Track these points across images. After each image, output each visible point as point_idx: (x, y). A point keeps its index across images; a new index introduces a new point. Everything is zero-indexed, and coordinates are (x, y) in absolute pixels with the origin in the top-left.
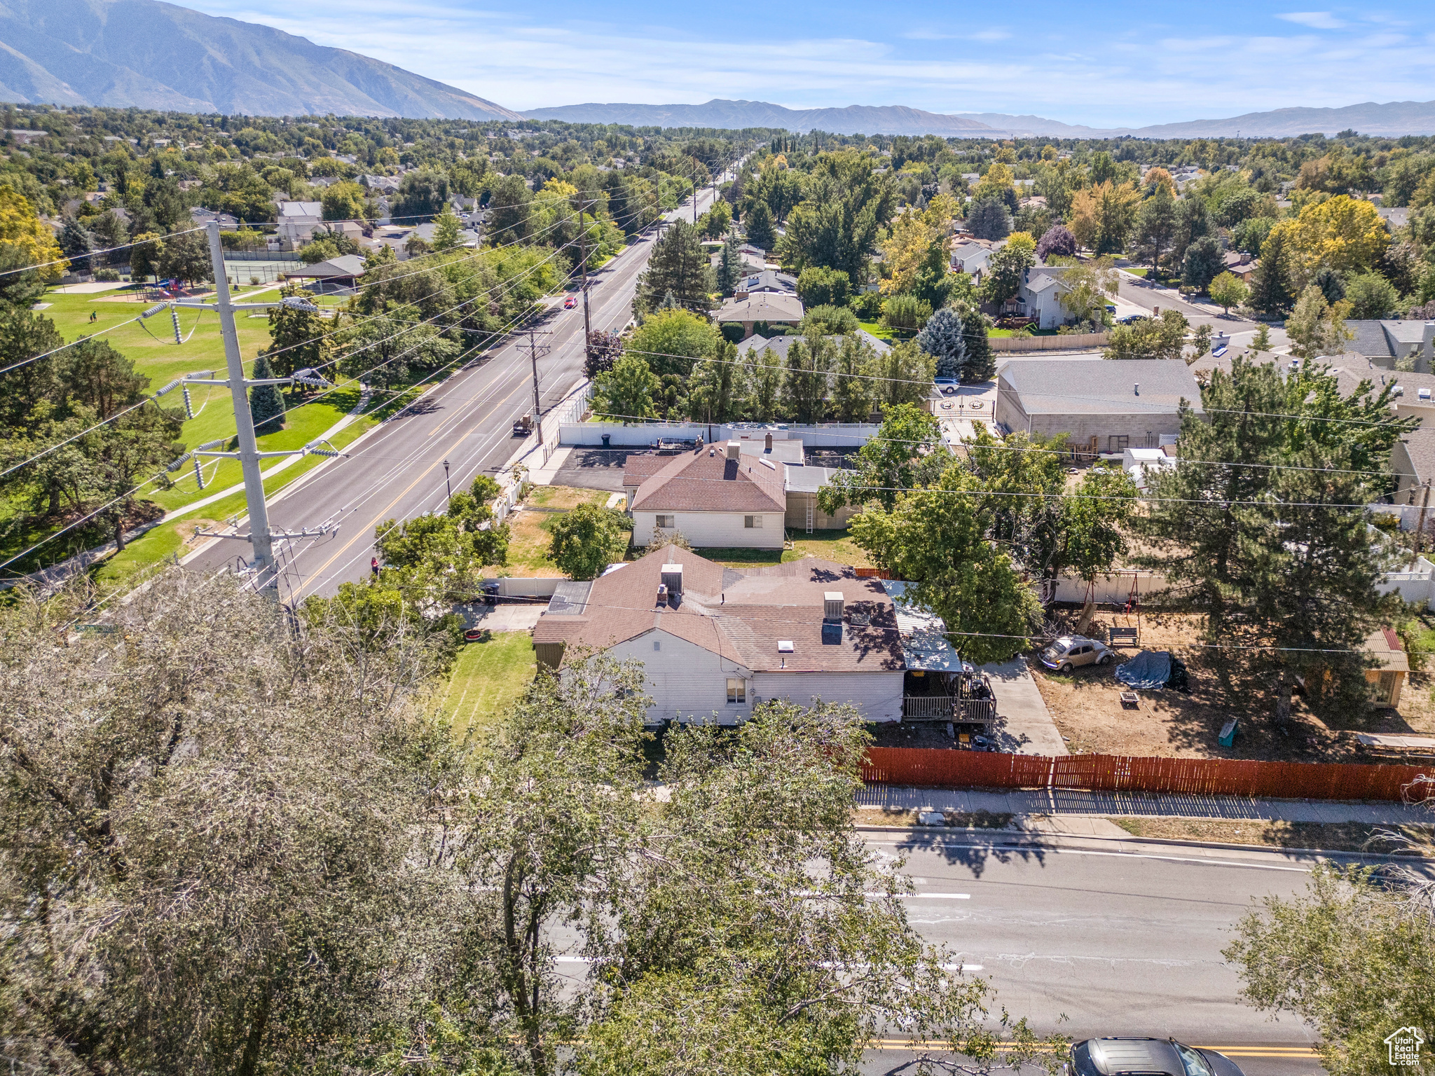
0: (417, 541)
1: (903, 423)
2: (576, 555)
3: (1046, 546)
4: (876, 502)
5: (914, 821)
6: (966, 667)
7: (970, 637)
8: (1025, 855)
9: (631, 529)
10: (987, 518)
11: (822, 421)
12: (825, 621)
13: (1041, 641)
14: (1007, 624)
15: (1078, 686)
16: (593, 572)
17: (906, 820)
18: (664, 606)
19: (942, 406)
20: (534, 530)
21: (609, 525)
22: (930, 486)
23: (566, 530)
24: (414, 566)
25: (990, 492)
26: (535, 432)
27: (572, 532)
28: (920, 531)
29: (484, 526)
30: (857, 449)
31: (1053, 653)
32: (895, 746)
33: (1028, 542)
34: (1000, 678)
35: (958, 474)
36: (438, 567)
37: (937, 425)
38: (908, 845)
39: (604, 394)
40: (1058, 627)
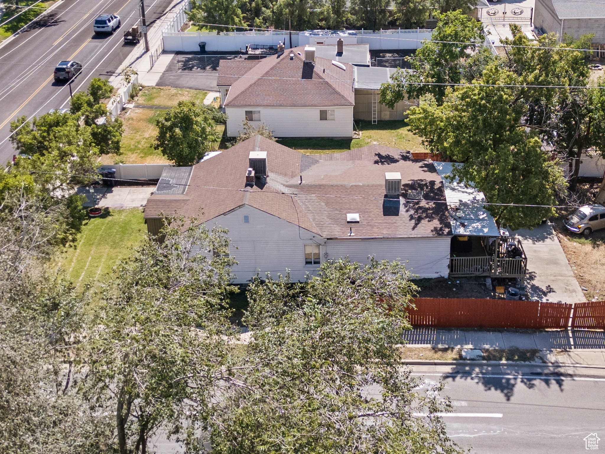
0: (45, 134)
1: (453, 28)
2: (178, 145)
3: (571, 130)
4: (429, 96)
5: (457, 357)
6: (504, 232)
7: (506, 207)
8: (547, 382)
9: (224, 123)
10: (521, 107)
11: (386, 28)
12: (386, 196)
13: (566, 210)
14: (536, 196)
15: (595, 245)
16: (194, 159)
17: (451, 356)
18: (252, 186)
19: (488, 13)
20: (142, 124)
21: (206, 120)
22: (473, 81)
23: (168, 124)
24: (43, 155)
25: (525, 85)
26: (142, 41)
27: (174, 125)
28: (465, 119)
29: (101, 121)
30: (414, 51)
31: (575, 219)
32: (443, 297)
33: (557, 127)
34: (530, 241)
35: (497, 70)
36: (63, 156)
37: (481, 29)
38: (452, 376)
39: (200, 7)
40: (579, 198)
